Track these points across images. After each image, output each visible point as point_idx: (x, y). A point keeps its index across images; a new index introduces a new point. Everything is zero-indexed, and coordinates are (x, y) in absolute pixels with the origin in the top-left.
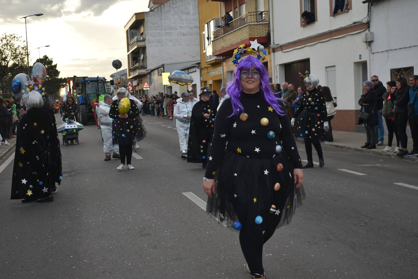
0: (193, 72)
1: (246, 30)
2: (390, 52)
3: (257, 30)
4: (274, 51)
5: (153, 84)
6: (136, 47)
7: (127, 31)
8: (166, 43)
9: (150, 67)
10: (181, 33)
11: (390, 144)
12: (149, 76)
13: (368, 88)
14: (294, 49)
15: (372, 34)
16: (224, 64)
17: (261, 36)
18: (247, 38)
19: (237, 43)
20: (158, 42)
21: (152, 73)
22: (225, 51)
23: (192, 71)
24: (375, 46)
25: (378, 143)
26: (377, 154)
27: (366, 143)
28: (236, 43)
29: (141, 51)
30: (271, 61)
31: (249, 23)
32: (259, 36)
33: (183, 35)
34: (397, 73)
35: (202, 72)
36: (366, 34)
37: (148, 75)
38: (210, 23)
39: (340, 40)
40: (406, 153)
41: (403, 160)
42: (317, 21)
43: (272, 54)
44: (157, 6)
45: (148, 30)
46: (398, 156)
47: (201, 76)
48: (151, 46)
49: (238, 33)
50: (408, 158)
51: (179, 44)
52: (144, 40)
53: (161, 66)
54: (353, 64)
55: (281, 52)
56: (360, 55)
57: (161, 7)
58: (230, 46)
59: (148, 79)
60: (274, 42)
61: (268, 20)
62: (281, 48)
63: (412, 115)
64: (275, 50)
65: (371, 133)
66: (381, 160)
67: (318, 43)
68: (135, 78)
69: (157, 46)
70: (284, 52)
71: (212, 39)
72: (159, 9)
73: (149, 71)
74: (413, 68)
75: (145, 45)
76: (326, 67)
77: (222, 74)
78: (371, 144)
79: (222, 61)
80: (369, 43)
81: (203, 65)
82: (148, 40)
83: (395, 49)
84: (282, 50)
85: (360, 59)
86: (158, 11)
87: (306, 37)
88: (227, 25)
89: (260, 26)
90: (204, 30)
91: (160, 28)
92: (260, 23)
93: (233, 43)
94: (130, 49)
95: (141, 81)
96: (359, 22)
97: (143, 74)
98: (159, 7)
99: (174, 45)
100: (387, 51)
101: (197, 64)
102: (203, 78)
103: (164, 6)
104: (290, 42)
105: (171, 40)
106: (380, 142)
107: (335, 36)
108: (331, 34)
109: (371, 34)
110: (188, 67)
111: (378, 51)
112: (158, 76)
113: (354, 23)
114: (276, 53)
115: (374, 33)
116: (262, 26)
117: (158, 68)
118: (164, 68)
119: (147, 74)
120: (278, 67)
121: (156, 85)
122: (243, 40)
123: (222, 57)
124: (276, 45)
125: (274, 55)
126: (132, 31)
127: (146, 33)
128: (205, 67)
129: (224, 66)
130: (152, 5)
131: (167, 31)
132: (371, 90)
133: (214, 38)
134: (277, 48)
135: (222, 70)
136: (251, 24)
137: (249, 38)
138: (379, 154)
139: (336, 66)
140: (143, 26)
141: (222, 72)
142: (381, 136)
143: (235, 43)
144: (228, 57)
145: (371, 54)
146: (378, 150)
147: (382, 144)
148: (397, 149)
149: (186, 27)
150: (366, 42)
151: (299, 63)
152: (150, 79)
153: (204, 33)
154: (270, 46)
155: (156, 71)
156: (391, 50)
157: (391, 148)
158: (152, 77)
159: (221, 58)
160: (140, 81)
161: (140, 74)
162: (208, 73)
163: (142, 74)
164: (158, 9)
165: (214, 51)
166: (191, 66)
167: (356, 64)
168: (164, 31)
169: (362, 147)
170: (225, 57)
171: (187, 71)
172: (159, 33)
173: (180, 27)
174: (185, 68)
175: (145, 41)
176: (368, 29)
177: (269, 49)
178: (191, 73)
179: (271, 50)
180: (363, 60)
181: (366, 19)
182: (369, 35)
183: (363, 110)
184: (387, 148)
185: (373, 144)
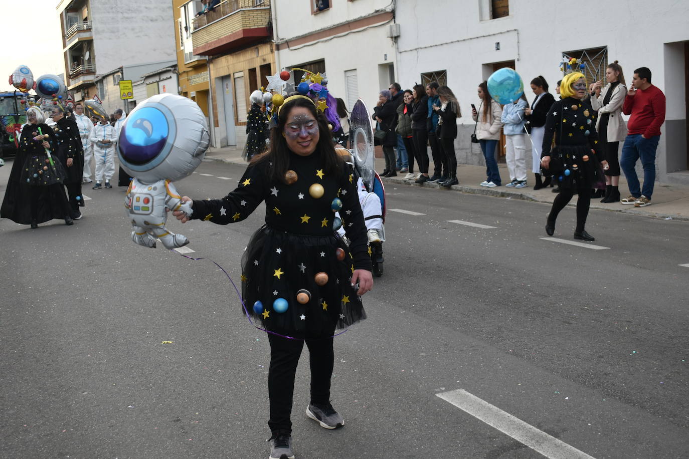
0: (167, 79)
1: (238, 18)
2: (420, 50)
3: (254, 18)
4: (278, 47)
5: (106, 98)
6: (77, 40)
7: (61, 15)
8: (124, 34)
9: (101, 71)
10: (147, 17)
11: (411, 171)
12: (100, 86)
13: (385, 99)
14: (305, 46)
15: (398, 27)
16: (211, 66)
17: (259, 27)
18: (240, 29)
19: (227, 36)
20: (113, 32)
21: (105, 81)
22: (210, 48)
23: (165, 78)
24: (403, 43)
25: (402, 170)
26: (395, 183)
27: (385, 170)
28: (225, 37)
29: (85, 46)
30: (274, 63)
31: (242, 7)
32: (256, 27)
33: (152, 20)
34: (429, 79)
35: (180, 79)
36: (391, 27)
37: (99, 84)
38: (189, 5)
39: (361, 33)
40: (427, 178)
41: (423, 188)
42: (331, 7)
43: (276, 52)
45: (96, 13)
46: (417, 184)
47: (179, 85)
48: (101, 39)
49: (227, 22)
50: (428, 185)
51: (146, 35)
52: (89, 29)
53: (117, 70)
54: (377, 66)
55: (287, 49)
56: (386, 55)
58: (216, 41)
59: (99, 90)
60: (277, 36)
61: (269, 4)
62: (288, 43)
64: (280, 47)
65: (389, 156)
66: (395, 189)
67: (334, 38)
68: (78, 89)
69: (110, 39)
70: (292, 50)
71: (192, 30)
73: (100, 78)
74: (446, 72)
75: (92, 37)
76: (346, 71)
77: (208, 82)
78: (390, 171)
79: (208, 62)
80: (396, 39)
81: (181, 69)
82: (96, 29)
83: (426, 48)
84: (289, 47)
85: (386, 60)
87: (318, 29)
88: (212, 9)
89: (257, 12)
90: (179, 16)
91: (114, 10)
92: (258, 8)
93: (221, 37)
94: (67, 43)
95: (88, 93)
96: (382, 11)
97: (91, 82)
99: (138, 36)
100: (416, 49)
101: (172, 67)
102: (182, 88)
104: (299, 36)
105: (133, 29)
106: (403, 169)
107: (355, 29)
108: (349, 26)
109: (396, 27)
110: (159, 71)
111: (406, 50)
112: (114, 85)
113: (377, 11)
114: (281, 51)
115: (401, 26)
116: (260, 12)
117: (113, 74)
118: (122, 74)
119: (97, 82)
121: (111, 100)
122: (234, 32)
123: (207, 56)
124: (281, 40)
125: (279, 54)
126: (70, 14)
127: (91, 18)
128: (184, 72)
129: (211, 69)
131: (126, 15)
132: (388, 101)
133: (195, 28)
134: (282, 44)
135: (209, 75)
136: (244, 9)
137: (244, 30)
138: (399, 183)
139: (357, 70)
140: (87, 7)
141: (209, 78)
142: (405, 160)
143: (223, 36)
144: (216, 56)
145: (398, 54)
147: (405, 171)
149: (156, 8)
150: (392, 37)
151: (312, 66)
152: (102, 90)
153: (180, 20)
154: (272, 41)
155: (111, 78)
156: (421, 48)
157: (412, 175)
158: (105, 88)
159: (207, 58)
160: (85, 94)
161: (86, 82)
162: (188, 80)
163: (88, 82)
165: (195, 48)
166: (163, 70)
167: (382, 66)
168: (120, 15)
170: (211, 57)
172: (113, 19)
173: (146, 8)
174: (154, 73)
175: (92, 30)
176: (393, 20)
177: (272, 46)
178: (164, 80)
179: (274, 48)
180: (388, 61)
181: (391, 6)
182: (394, 29)
183: (379, 128)
184: (408, 176)
185: (393, 171)
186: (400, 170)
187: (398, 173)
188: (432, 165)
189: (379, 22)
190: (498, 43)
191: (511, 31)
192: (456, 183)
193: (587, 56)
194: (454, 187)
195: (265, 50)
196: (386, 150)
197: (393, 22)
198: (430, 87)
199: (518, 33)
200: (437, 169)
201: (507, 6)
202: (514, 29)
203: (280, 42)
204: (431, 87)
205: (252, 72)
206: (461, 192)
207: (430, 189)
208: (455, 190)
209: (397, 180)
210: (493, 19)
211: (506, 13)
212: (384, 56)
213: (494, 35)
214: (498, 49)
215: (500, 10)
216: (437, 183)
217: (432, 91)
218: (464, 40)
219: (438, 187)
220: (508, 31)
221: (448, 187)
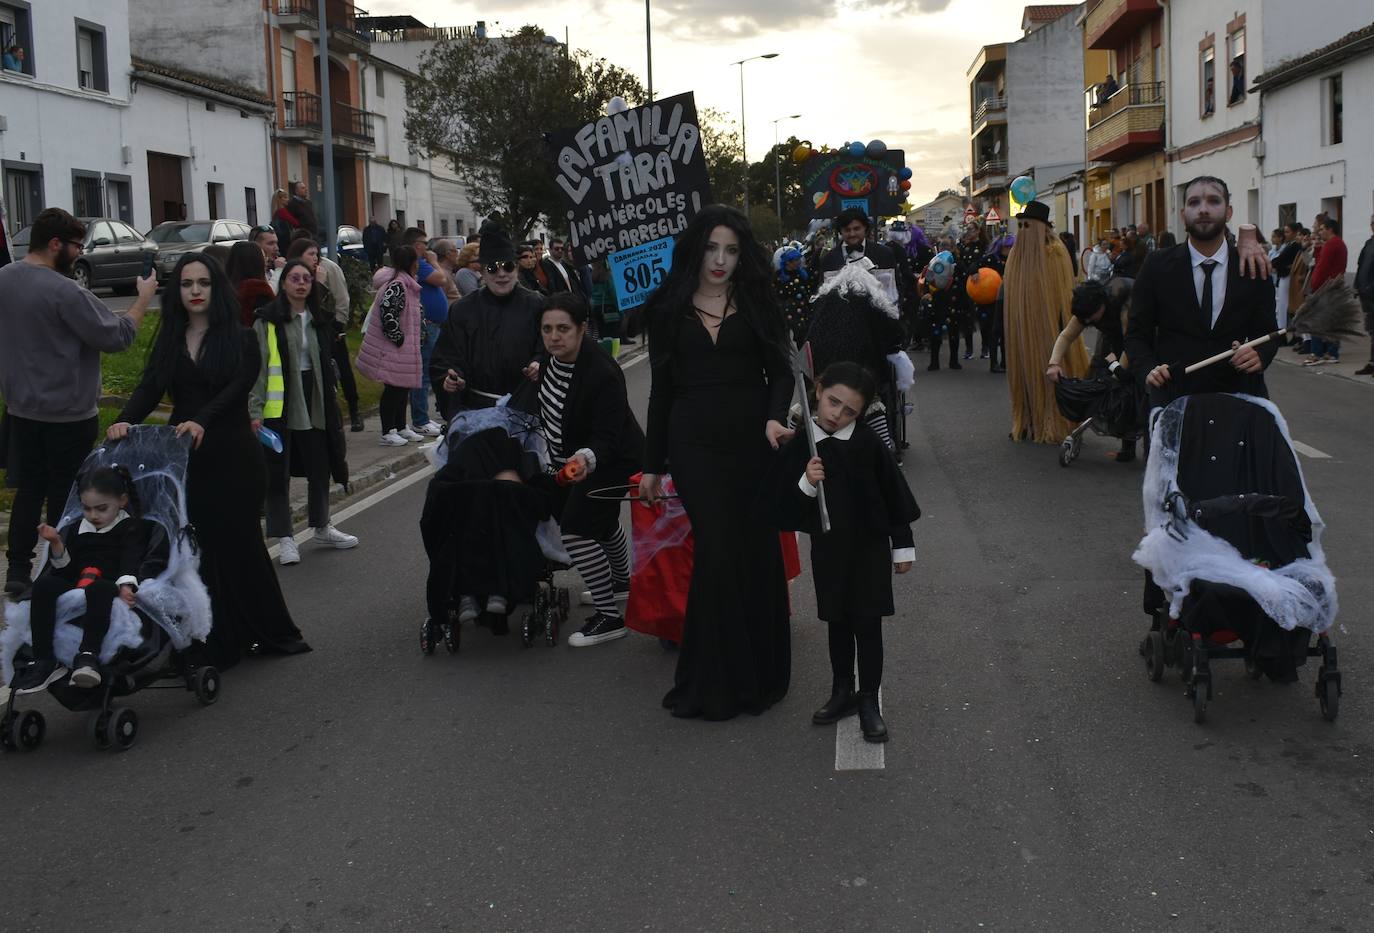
0: (1075, 189)
2: (1279, 176)
3: (1144, 117)
4: (1171, 158)
6: (985, 124)
7: (971, 85)
9: (1015, 171)
16: (1115, 176)
17: (1151, 130)
18: (1127, 132)
19: (1116, 140)
23: (1073, 187)
29: (996, 133)
30: (1166, 178)
31: (1131, 104)
32: (1146, 130)
35: (1087, 191)
42: (1215, 111)
43: (1168, 164)
44: (1039, 25)
45: (1014, 84)
47: (1085, 199)
48: (1019, 122)
52: (1003, 109)
53: (1029, 173)
55: (1178, 161)
57: (1045, 30)
58: (1107, 145)
60: (1171, 143)
61: (1165, 99)
62: (1180, 154)
64: (1173, 158)
67: (1216, 151)
68: (985, 195)
70: (1181, 163)
72: (1041, 36)
75: (1005, 120)
77: (1109, 198)
79: (1111, 171)
82: (1012, 108)
84: (1180, 159)
85: (1253, 185)
86: (1038, 39)
89: (1149, 110)
91: (1040, 79)
92: (1151, 105)
93: (1112, 140)
94: (975, 128)
95: (998, 202)
97: (1000, 187)
98: (1041, 31)
101: (1080, 173)
102: (1088, 204)
103: (1052, 29)
104: (1188, 146)
108: (1227, 138)
114: (1174, 164)
115: (1266, 144)
116: (1152, 110)
118: (1033, 177)
120: (1175, 190)
122: (1122, 135)
125: (1171, 167)
126: (982, 84)
127: (1007, 92)
128: (1090, 181)
129: (1114, 180)
130: (1029, 24)
134: (1175, 154)
135: (1111, 188)
136: (1132, 106)
137: (1129, 133)
140: (1004, 75)
141: (1111, 193)
144: (1119, 163)
154: (1164, 149)
159: (1109, 164)
161: (994, 186)
162: (1094, 191)
163: (996, 186)
164: (1038, 36)
166: (1070, 176)
170: (1115, 163)
171: (1064, 188)
174: (1061, 179)
175: (1006, 110)
177: (1164, 156)
178: (1073, 190)
179: (1167, 158)
195: (1159, 161)
203: (1173, 151)
205: (1149, 186)
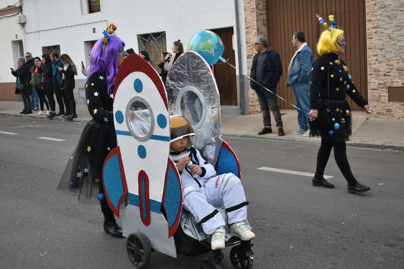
11: (42, 109)
13: (22, 63)
15: (25, 17)
24: (29, 27)
26: (32, 118)
27: (23, 110)
34: (48, 51)
36: (20, 17)
40: (55, 115)
41: (53, 121)
46: (48, 118)
54: (11, 42)
56: (16, 35)
63: (56, 85)
65: (26, 100)
66: (34, 122)
74: (60, 46)
78: (28, 110)
80: (23, 24)
83: (45, 30)
96: (13, 6)
100: (38, 31)
106: (36, 108)
109: (23, 17)
111: (31, 32)
113: (9, 7)
132: (24, 64)
138: (35, 118)
142: (36, 103)
145: (25, 34)
146: (34, 114)
147: (38, 110)
148: (48, 113)
150: (20, 24)
156: (41, 31)
157: (43, 112)
167: (14, 42)
169: (20, 113)
176: (21, 12)
180: (19, 39)
181: (19, 4)
182: (22, 18)
183: (19, 82)
184: (40, 112)
185: (29, 110)
186: (34, 109)
187: (33, 111)
188: (57, 106)
189: (12, 13)
190: (94, 29)
191: (103, 21)
192: (76, 117)
193: (154, 38)
194: (75, 119)
196: (24, 96)
197: (21, 13)
198: (52, 56)
199: (107, 23)
200: (61, 108)
201: (99, 6)
202: (104, 20)
204: (54, 56)
206: (80, 123)
207: (58, 121)
208: (75, 121)
209: (33, 116)
210: (90, 13)
211: (99, 10)
212: (15, 36)
213: (91, 23)
214: (95, 32)
215: (94, 8)
216: (63, 117)
217: (54, 58)
218: (71, 26)
219: (63, 120)
220: (101, 21)
221: (71, 120)
